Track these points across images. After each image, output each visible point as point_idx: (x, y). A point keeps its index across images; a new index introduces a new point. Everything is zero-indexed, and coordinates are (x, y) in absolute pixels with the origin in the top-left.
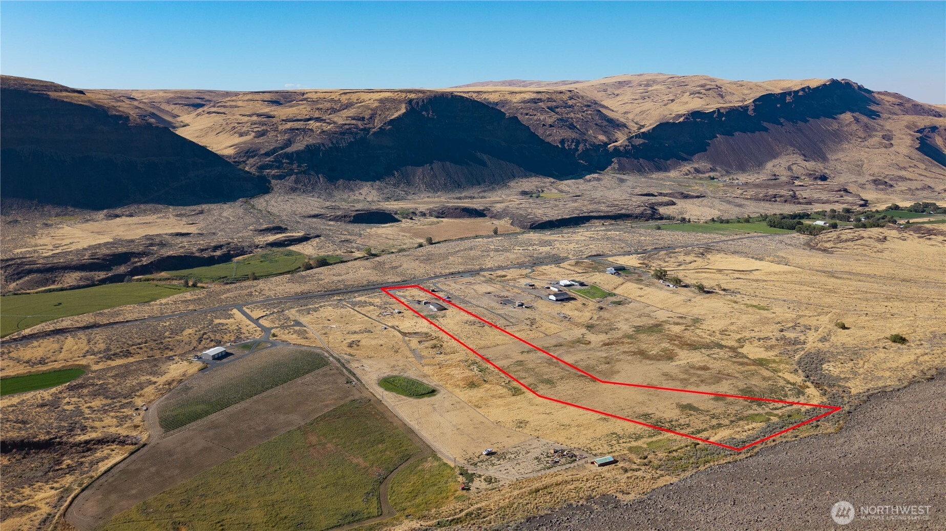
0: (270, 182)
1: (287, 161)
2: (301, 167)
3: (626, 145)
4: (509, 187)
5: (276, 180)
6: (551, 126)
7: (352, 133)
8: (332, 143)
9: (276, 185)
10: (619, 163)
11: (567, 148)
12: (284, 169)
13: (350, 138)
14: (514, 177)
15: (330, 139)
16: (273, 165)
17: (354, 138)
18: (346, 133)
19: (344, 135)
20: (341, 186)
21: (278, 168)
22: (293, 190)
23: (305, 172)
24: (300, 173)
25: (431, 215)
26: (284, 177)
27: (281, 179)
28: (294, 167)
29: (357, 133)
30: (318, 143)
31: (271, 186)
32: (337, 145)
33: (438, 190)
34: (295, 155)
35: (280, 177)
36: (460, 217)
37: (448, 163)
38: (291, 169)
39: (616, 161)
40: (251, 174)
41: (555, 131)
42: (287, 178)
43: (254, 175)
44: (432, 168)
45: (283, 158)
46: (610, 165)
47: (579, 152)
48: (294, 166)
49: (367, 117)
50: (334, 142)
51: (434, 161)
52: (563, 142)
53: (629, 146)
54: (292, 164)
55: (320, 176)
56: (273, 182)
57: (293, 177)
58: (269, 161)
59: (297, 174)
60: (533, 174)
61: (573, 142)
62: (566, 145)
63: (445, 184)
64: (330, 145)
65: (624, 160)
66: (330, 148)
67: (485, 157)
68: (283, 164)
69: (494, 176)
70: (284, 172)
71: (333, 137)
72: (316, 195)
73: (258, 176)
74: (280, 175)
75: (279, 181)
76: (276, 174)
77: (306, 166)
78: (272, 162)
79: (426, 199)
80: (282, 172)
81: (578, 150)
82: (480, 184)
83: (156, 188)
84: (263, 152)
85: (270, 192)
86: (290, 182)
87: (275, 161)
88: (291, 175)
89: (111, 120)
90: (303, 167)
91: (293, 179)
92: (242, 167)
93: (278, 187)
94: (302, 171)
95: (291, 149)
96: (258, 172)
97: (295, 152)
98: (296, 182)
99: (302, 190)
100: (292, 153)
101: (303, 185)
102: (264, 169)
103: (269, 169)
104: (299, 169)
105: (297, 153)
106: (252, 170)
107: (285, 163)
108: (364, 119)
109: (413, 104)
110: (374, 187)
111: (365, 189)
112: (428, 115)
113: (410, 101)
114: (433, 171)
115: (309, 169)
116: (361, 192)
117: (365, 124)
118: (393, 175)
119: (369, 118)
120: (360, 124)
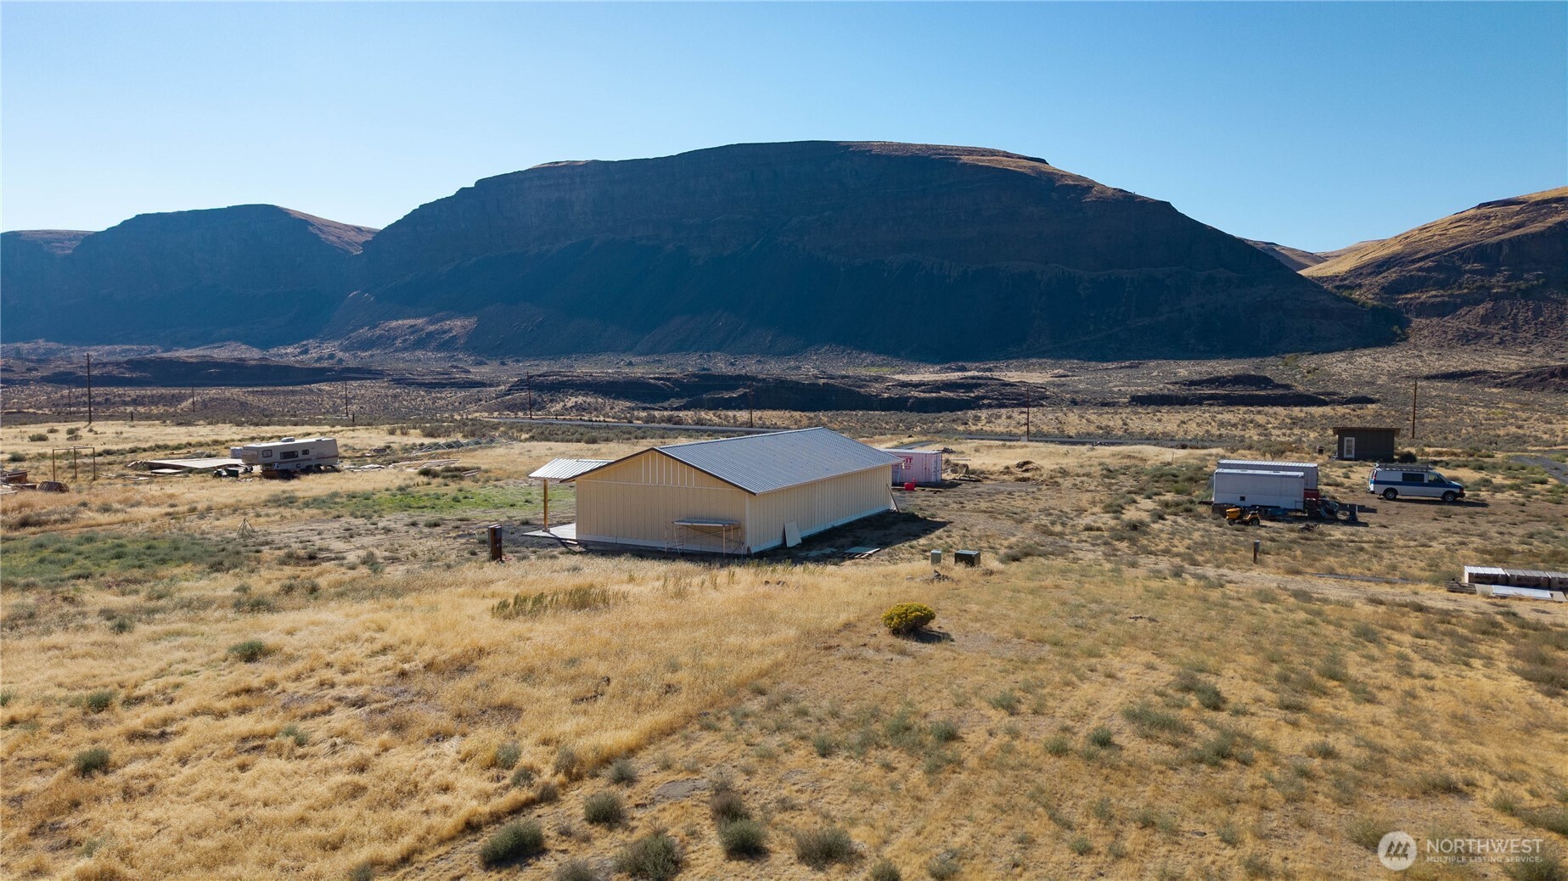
0: (1404, 324)
1: (1477, 266)
2: (1521, 279)
5: (1428, 317)
9: (1420, 330)
12: (1460, 287)
16: (1427, 279)
21: (1441, 285)
23: (1526, 294)
24: (1507, 296)
26: (1457, 307)
27: (1441, 315)
28: (1493, 280)
31: (1404, 333)
34: (1506, 249)
35: (1441, 310)
38: (1481, 287)
40: (1356, 302)
42: (1463, 311)
43: (1363, 305)
45: (1467, 261)
48: (1499, 279)
54: (1492, 275)
56: (1417, 322)
57: (1480, 310)
58: (1420, 269)
59: (1496, 298)
68: (1461, 273)
70: (1458, 296)
73: (1374, 308)
74: (1443, 303)
75: (1435, 320)
76: (1433, 300)
77: (1538, 277)
78: (1429, 269)
80: (1450, 296)
84: (1420, 255)
85: (1389, 345)
86: (1467, 319)
87: (1438, 267)
88: (1477, 302)
89: (1054, 196)
90: (1527, 280)
91: (1482, 312)
92: (1346, 293)
93: (1426, 332)
94: (1518, 290)
95: (1502, 237)
96: (1382, 299)
97: (1510, 240)
98: (1485, 320)
99: (1496, 339)
100: (1499, 244)
101: (1504, 328)
102: (1402, 293)
103: (1414, 291)
104: (1509, 288)
105: (1515, 243)
106: (1365, 296)
107: (1470, 272)
115: (1546, 284)
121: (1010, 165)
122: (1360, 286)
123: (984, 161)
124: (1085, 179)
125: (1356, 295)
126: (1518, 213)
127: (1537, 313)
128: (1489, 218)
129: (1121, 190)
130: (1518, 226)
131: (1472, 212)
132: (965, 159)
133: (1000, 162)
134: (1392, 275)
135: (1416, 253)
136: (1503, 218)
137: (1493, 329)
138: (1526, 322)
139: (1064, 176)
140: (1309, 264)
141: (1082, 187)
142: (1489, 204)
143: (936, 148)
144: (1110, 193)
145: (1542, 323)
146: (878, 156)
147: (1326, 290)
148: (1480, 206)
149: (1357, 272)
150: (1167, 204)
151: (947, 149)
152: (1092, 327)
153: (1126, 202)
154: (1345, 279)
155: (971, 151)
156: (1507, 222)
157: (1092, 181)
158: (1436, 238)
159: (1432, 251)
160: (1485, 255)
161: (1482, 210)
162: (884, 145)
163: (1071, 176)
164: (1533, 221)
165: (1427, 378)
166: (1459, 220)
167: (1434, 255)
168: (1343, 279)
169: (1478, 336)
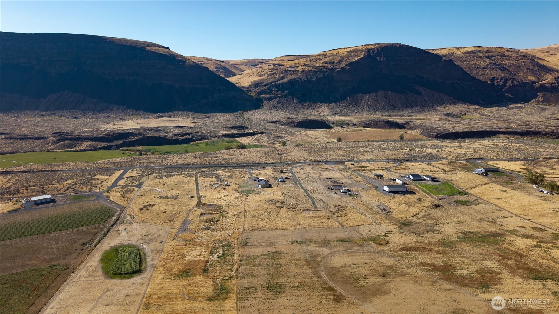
0: (262, 102)
1: (275, 89)
2: (283, 93)
3: (553, 83)
4: (437, 110)
5: (267, 101)
6: (484, 68)
7: (322, 71)
8: (307, 78)
9: (266, 104)
10: (544, 97)
11: (496, 84)
12: (272, 94)
13: (320, 75)
14: (443, 104)
15: (306, 76)
16: (266, 92)
17: (323, 75)
19: (316, 73)
21: (269, 93)
22: (275, 107)
23: (285, 96)
24: (281, 97)
25: (360, 126)
26: (272, 99)
29: (326, 72)
30: (298, 78)
31: (262, 105)
32: (310, 80)
33: (377, 110)
34: (281, 85)
35: (269, 99)
36: (382, 128)
37: (389, 92)
38: (277, 94)
39: (541, 95)
40: (252, 97)
41: (487, 72)
42: (273, 100)
43: (254, 97)
44: (376, 96)
45: (273, 88)
46: (535, 98)
47: (507, 87)
48: (279, 92)
49: (336, 62)
50: (309, 77)
51: (379, 91)
52: (492, 79)
53: (555, 83)
54: (278, 92)
55: (294, 99)
56: (265, 102)
57: (277, 100)
58: (265, 89)
59: (280, 97)
60: (461, 102)
61: (502, 79)
62: (495, 82)
63: (384, 107)
64: (305, 79)
65: (549, 95)
66: (305, 81)
67: (421, 89)
68: (272, 91)
69: (426, 102)
71: (309, 74)
72: (288, 111)
73: (256, 98)
75: (268, 102)
76: (267, 97)
77: (287, 92)
78: (266, 89)
79: (365, 116)
80: (271, 96)
81: (506, 86)
82: (412, 107)
83: (192, 103)
85: (260, 108)
86: (274, 102)
87: (268, 89)
88: (276, 98)
89: (176, 62)
90: (285, 93)
91: (277, 101)
92: (249, 93)
96: (257, 96)
97: (281, 83)
98: (278, 103)
99: (280, 108)
100: (279, 84)
101: (281, 105)
102: (261, 94)
103: (264, 94)
104: (282, 95)
106: (254, 94)
107: (274, 90)
108: (333, 63)
109: (371, 52)
110: (329, 107)
111: (323, 108)
112: (380, 59)
113: (369, 50)
114: (377, 97)
115: (288, 94)
116: (319, 110)
117: (333, 66)
118: (346, 99)
119: (337, 63)
120: (329, 66)
122: (252, 91)
123: (153, 49)
125: (251, 94)
127: (287, 101)
130: (283, 78)
132: (148, 48)
133: (158, 50)
134: (259, 89)
135: (263, 83)
137: (279, 105)
138: (285, 104)
141: (184, 61)
149: (251, 86)
150: (207, 68)
159: (266, 83)
160: (276, 86)
168: (248, 88)
169: (277, 107)
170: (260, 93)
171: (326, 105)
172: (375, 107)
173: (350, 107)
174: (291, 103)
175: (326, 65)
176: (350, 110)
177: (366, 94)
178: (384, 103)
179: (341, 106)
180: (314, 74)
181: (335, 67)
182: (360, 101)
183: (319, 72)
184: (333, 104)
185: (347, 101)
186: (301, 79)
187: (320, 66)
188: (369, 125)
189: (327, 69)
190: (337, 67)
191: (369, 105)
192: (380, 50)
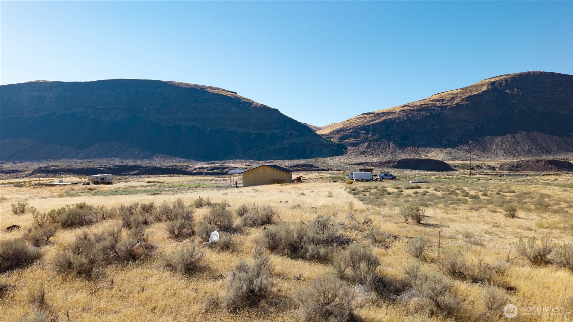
0: (346, 149)
1: (364, 132)
2: (375, 136)
5: (352, 147)
7: (428, 110)
8: (408, 117)
9: (350, 150)
12: (360, 138)
13: (426, 114)
15: (406, 115)
16: (351, 135)
17: (430, 113)
18: (423, 110)
19: (421, 112)
20: (410, 151)
21: (355, 137)
22: (363, 153)
23: (377, 140)
24: (372, 140)
26: (359, 144)
27: (356, 146)
28: (368, 136)
29: (434, 110)
30: (395, 118)
31: (346, 151)
32: (412, 119)
34: (371, 127)
35: (355, 145)
37: (535, 133)
38: (365, 138)
40: (332, 142)
42: (361, 145)
43: (334, 143)
44: (514, 137)
45: (361, 130)
48: (370, 136)
49: (447, 99)
50: (410, 116)
51: (519, 131)
54: (368, 135)
55: (391, 143)
56: (349, 148)
57: (366, 145)
58: (349, 132)
59: (369, 141)
63: (529, 151)
64: (405, 119)
66: (405, 121)
68: (360, 134)
70: (360, 140)
72: (381, 157)
73: (337, 144)
74: (356, 142)
75: (354, 148)
76: (353, 142)
77: (379, 135)
78: (351, 133)
80: (358, 140)
84: (349, 128)
85: (343, 155)
86: (362, 147)
87: (354, 132)
88: (364, 142)
89: (241, 105)
90: (377, 136)
92: (329, 139)
93: (352, 151)
94: (375, 139)
95: (370, 123)
96: (339, 141)
97: (372, 124)
98: (367, 147)
99: (370, 153)
100: (369, 126)
101: (372, 150)
102: (345, 140)
103: (348, 139)
104: (372, 138)
105: (373, 125)
106: (335, 140)
107: (362, 133)
108: (443, 100)
109: (496, 85)
110: (443, 151)
111: (433, 153)
112: (512, 92)
113: (493, 83)
114: (515, 139)
115: (381, 137)
116: (428, 155)
117: (443, 103)
118: (468, 144)
119: (449, 100)
120: (438, 104)
121: (226, 94)
122: (333, 137)
123: (216, 92)
124: (250, 100)
125: (332, 140)
126: (373, 117)
127: (380, 146)
128: (365, 118)
129: (262, 105)
130: (373, 120)
131: (361, 116)
132: (210, 90)
133: (222, 92)
134: (342, 134)
135: (348, 128)
136: (369, 118)
137: (369, 150)
138: (377, 148)
139: (244, 99)
140: (317, 130)
141: (249, 103)
142: (365, 114)
143: (199, 86)
144: (259, 105)
145: (381, 149)
146: (177, 87)
147: (324, 138)
148: (363, 114)
149: (332, 133)
150: (277, 110)
151: (203, 87)
152: (256, 149)
153: (264, 108)
154: (329, 135)
155: (212, 88)
156: (371, 119)
157: (253, 101)
158: (352, 123)
159: (352, 127)
160: (366, 128)
161: (364, 115)
162: (179, 83)
163: (246, 99)
164: (377, 119)
165: (354, 164)
166: (358, 118)
167: (352, 128)
168: (328, 135)
169: (366, 152)
170: (342, 138)
171: (438, 150)
172: (514, 152)
173: (475, 152)
174: (386, 147)
175: (433, 103)
176: (476, 155)
177: (497, 135)
178: (529, 146)
179: (460, 150)
180: (418, 113)
181: (446, 104)
182: (488, 145)
183: (425, 110)
184: (448, 149)
185: (469, 145)
186: (399, 119)
187: (424, 104)
188: (518, 167)
189: (435, 106)
190: (449, 104)
191: (504, 149)
192: (510, 81)
